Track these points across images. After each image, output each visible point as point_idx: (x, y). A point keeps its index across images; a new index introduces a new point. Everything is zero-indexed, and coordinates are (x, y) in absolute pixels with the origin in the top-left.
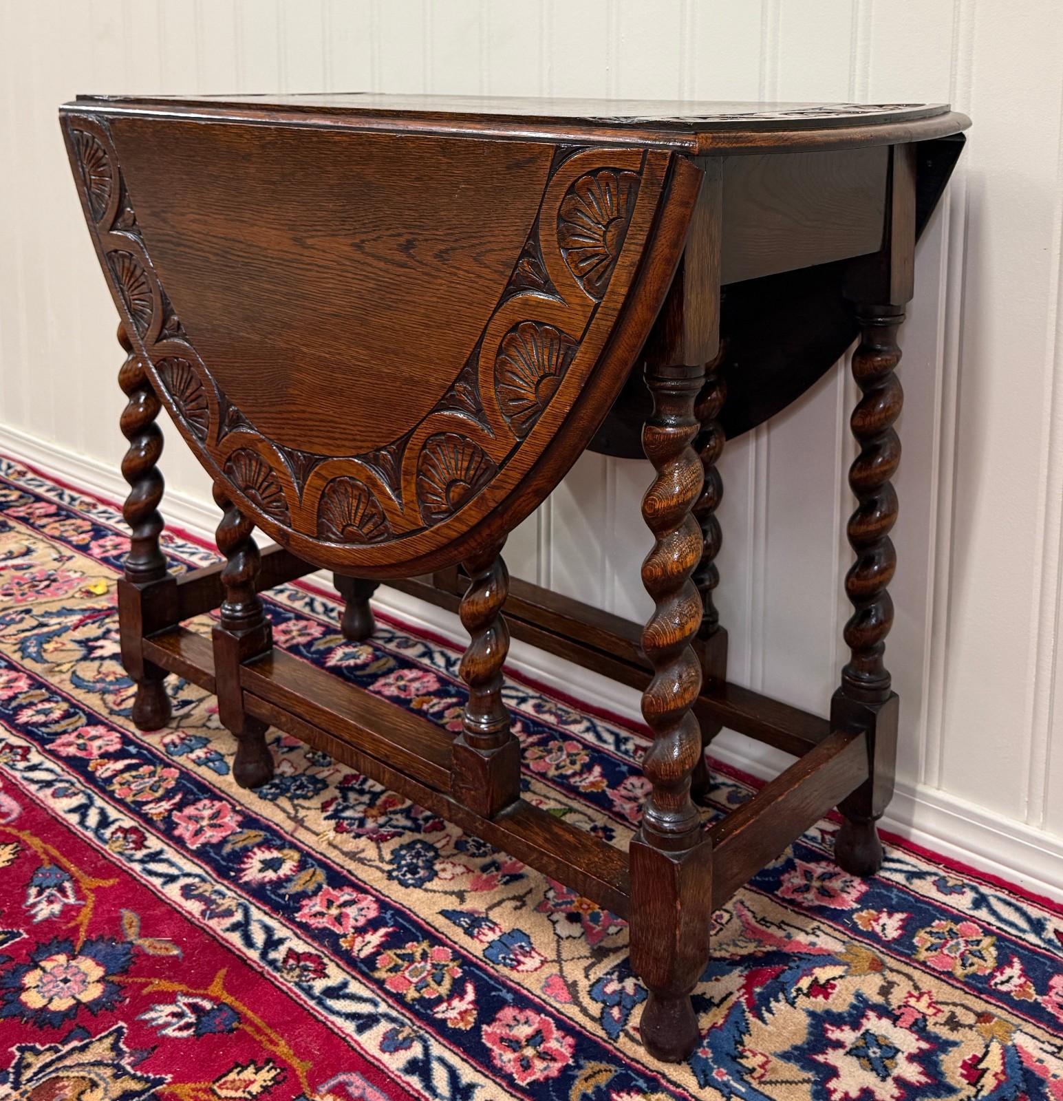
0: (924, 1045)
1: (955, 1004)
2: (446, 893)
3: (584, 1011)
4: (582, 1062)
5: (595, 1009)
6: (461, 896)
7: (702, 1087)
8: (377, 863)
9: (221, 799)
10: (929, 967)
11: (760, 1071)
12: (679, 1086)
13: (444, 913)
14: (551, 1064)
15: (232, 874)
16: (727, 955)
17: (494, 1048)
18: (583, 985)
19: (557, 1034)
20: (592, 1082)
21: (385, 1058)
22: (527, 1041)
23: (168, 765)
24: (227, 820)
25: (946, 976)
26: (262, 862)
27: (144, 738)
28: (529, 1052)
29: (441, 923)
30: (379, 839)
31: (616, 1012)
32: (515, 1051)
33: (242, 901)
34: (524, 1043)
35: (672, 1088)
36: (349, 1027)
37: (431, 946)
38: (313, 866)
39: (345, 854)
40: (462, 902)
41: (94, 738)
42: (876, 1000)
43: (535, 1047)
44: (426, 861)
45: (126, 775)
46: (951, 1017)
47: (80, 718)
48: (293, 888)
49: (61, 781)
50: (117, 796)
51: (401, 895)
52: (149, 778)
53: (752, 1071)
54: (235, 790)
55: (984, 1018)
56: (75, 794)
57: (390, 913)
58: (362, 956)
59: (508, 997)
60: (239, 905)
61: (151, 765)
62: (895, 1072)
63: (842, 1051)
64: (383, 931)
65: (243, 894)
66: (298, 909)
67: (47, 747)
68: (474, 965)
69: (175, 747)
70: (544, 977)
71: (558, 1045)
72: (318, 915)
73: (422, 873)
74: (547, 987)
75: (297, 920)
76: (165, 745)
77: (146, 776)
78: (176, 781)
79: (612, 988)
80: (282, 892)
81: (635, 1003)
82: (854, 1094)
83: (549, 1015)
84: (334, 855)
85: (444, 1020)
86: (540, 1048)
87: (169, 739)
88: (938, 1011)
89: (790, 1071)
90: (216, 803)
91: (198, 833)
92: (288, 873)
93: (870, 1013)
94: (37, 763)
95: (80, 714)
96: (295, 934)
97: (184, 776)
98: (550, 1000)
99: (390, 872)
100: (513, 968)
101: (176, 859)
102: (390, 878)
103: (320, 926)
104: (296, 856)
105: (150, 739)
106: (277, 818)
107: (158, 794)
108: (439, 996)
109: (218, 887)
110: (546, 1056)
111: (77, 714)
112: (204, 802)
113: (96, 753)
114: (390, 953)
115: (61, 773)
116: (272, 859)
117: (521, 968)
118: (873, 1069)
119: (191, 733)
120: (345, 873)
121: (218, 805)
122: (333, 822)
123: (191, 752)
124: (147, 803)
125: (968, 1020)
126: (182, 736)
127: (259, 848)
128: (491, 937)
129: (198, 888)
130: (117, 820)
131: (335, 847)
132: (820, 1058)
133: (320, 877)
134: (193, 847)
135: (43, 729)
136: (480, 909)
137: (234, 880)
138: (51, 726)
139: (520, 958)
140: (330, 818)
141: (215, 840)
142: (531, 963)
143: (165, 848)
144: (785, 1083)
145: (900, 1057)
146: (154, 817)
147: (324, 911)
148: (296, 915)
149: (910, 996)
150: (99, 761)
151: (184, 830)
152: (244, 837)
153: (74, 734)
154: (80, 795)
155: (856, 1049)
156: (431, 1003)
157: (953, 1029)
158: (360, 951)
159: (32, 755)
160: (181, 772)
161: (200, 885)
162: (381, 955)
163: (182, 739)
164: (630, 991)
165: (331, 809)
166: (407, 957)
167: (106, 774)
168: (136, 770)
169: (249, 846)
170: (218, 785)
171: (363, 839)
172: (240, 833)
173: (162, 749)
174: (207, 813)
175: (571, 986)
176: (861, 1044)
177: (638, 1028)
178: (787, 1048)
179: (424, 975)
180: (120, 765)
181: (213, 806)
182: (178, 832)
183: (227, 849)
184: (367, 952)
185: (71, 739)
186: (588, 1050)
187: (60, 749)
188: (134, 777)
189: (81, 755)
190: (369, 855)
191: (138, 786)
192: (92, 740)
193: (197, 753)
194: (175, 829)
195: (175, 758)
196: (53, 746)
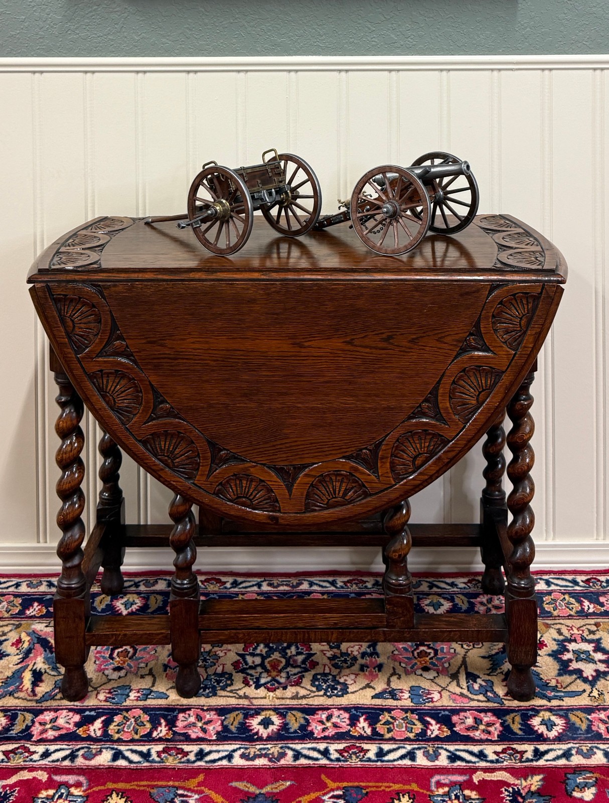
0: (593, 645)
1: (585, 625)
2: (362, 689)
3: (478, 701)
4: (504, 718)
5: (481, 697)
6: (368, 686)
7: (550, 702)
8: (313, 694)
9: (189, 709)
10: (562, 617)
11: (559, 685)
12: (544, 706)
13: (373, 697)
14: (495, 726)
15: (256, 737)
16: (497, 651)
17: (469, 734)
18: (465, 692)
19: (482, 715)
20: (516, 723)
21: (437, 763)
22: (476, 723)
23: (128, 710)
24: (208, 716)
25: (570, 617)
26: (260, 724)
27: (85, 704)
28: (482, 727)
29: (378, 702)
30: (298, 683)
31: (489, 694)
32: (477, 730)
33: (280, 746)
34: (476, 726)
35: (542, 708)
36: (407, 762)
37: (390, 713)
38: (287, 712)
39: (292, 698)
40: (374, 688)
41: (54, 720)
42: (561, 638)
43: (482, 724)
44: (332, 681)
45: (111, 727)
46: (589, 630)
47: (23, 715)
48: (294, 726)
49: (78, 750)
50: (126, 739)
51: (344, 701)
52: (127, 721)
53: (557, 686)
54: (185, 701)
55: (597, 625)
56: (101, 751)
57: (353, 710)
58: (370, 734)
59: (447, 713)
60: (281, 748)
61: (117, 714)
62: (596, 659)
63: (574, 662)
64: (362, 719)
65: (275, 743)
66: (312, 733)
67: (34, 739)
68: (416, 710)
69: (114, 699)
70: (448, 698)
71: (487, 718)
72: (324, 730)
73: (339, 687)
74: (454, 701)
75: (319, 737)
76: (106, 701)
77: (125, 721)
78: (146, 714)
79: (476, 687)
80: (292, 730)
81: (491, 687)
82: (594, 674)
83: (469, 710)
84: (288, 702)
85: (437, 736)
86: (483, 723)
87: (102, 696)
88: (583, 631)
89: (567, 679)
90: (187, 712)
91: (204, 730)
92: (281, 721)
93: (566, 644)
94: (44, 750)
95: (19, 712)
96: (328, 743)
97: (145, 710)
98: (462, 705)
99: (325, 694)
100: (432, 702)
101: (214, 748)
102: (330, 697)
103: (333, 733)
104: (271, 713)
105: (91, 702)
106: (233, 702)
107: (148, 726)
108: (422, 729)
109: (258, 747)
110: (489, 725)
111: (17, 714)
112: (181, 716)
113: (71, 726)
114: (378, 725)
115: (70, 747)
116: (262, 720)
117: (434, 700)
118: (590, 662)
119: (111, 687)
120: (307, 706)
121: (191, 713)
122: (262, 688)
123: (128, 696)
124: (150, 733)
125: (594, 628)
126: (107, 691)
127: (247, 719)
128: (407, 695)
129: (249, 753)
130: (149, 750)
131: (283, 698)
132: (571, 668)
133: (299, 715)
134: (214, 738)
135: (12, 732)
136: (385, 686)
137: (260, 739)
138: (13, 728)
139: (429, 696)
140: (258, 687)
141: (219, 729)
142: (436, 696)
143: (200, 746)
144: (570, 683)
145: (591, 653)
146: (167, 737)
147: (324, 726)
148: (315, 736)
149: (569, 630)
150: (81, 729)
151: (194, 733)
152: (232, 719)
153: (37, 724)
154: (104, 750)
155: (577, 658)
156: (423, 733)
157: (594, 634)
158: (365, 732)
159: (33, 748)
160: (141, 709)
161: (248, 751)
162: (376, 728)
163: (110, 693)
164: (484, 684)
165: (251, 683)
166: (387, 723)
167: (99, 733)
168: (113, 721)
169: (241, 721)
170: (173, 704)
171: (289, 687)
172: (226, 718)
173: (108, 704)
174: (192, 719)
175: (462, 695)
176: (576, 656)
177: (506, 695)
178: (557, 672)
179: (404, 725)
180: (98, 724)
181: (189, 715)
182: (193, 736)
183: (233, 729)
184: (369, 731)
185: (41, 728)
186: (500, 713)
187: (44, 736)
188: (118, 725)
189: (63, 732)
190: (302, 692)
191: (129, 727)
192: (55, 721)
193: (133, 695)
194: (190, 735)
195: (124, 704)
196: (37, 737)
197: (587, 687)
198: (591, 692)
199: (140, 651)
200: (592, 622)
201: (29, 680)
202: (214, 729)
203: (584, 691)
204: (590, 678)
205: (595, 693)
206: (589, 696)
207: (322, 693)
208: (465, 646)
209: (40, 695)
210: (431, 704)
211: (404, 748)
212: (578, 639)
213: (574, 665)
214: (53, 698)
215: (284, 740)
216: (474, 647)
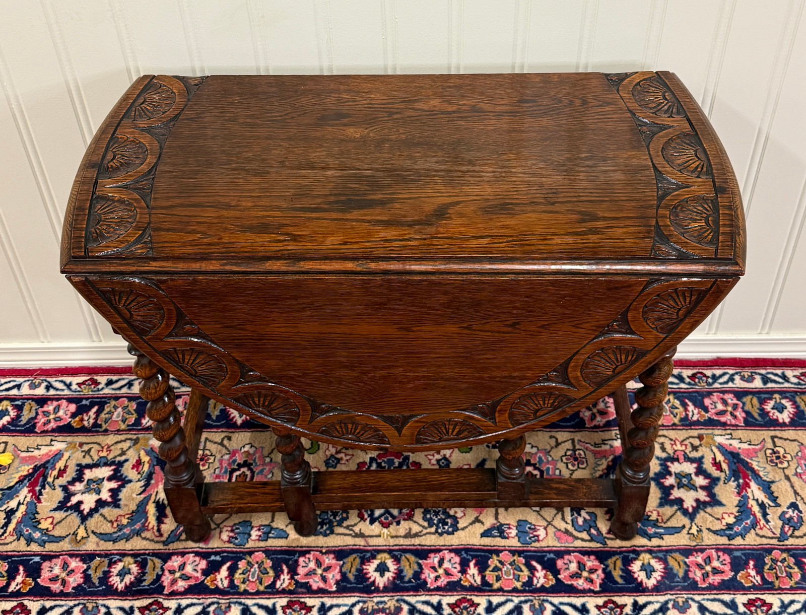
0: (695, 465)
1: (687, 438)
2: (471, 524)
3: (583, 540)
4: (606, 563)
5: (584, 535)
6: (477, 520)
7: (650, 540)
8: (425, 531)
9: (308, 552)
10: (666, 426)
11: (660, 518)
12: (644, 546)
13: (482, 535)
14: (597, 573)
15: (373, 587)
17: (573, 582)
18: (570, 528)
19: (586, 558)
20: (617, 568)
22: (579, 569)
23: (251, 553)
24: (327, 561)
26: (376, 570)
27: (209, 546)
28: (585, 574)
29: (487, 541)
30: (410, 517)
31: (593, 531)
32: (580, 577)
33: (396, 598)
34: (579, 572)
35: (643, 549)
37: (498, 556)
38: (401, 555)
39: (406, 536)
40: (483, 523)
41: (182, 567)
42: (664, 455)
43: (585, 570)
44: (443, 514)
45: (237, 575)
46: (692, 445)
47: (152, 560)
48: (408, 573)
49: (209, 606)
50: (252, 591)
51: (456, 540)
52: (251, 568)
53: (657, 520)
54: (305, 541)
55: (700, 437)
56: (229, 607)
57: (463, 553)
58: (479, 583)
59: (552, 556)
60: (397, 601)
61: (241, 559)
62: (697, 485)
63: (676, 489)
64: (472, 564)
65: (391, 594)
66: (425, 582)
67: (166, 592)
68: (523, 551)
69: (236, 539)
70: (553, 535)
71: (591, 562)
72: (437, 578)
73: (449, 521)
74: (559, 539)
75: (432, 587)
76: (229, 542)
77: (249, 568)
78: (269, 558)
79: (580, 521)
80: (406, 579)
81: (595, 522)
82: (694, 504)
83: (574, 552)
84: (402, 541)
85: (543, 586)
86: (587, 569)
87: (225, 536)
88: (686, 445)
89: (668, 510)
90: (307, 556)
91: (324, 579)
92: (396, 567)
93: (669, 464)
94: (176, 606)
95: (149, 557)
96: (440, 595)
97: (268, 552)
98: (567, 545)
99: (436, 532)
100: (538, 541)
101: (335, 601)
102: (441, 534)
103: (445, 583)
104: (386, 555)
105: (215, 544)
106: (349, 541)
107: (271, 573)
108: (529, 577)
109: (376, 600)
110: (592, 571)
111: (146, 559)
112: (301, 559)
113: (199, 575)
114: (487, 573)
115: (201, 601)
116: (378, 566)
117: (541, 538)
118: (691, 489)
119: (232, 524)
120: (419, 547)
121: (311, 556)
122: (377, 523)
123: (250, 535)
124: (274, 583)
125: (696, 442)
126: (229, 529)
127: (364, 564)
128: (514, 532)
129: (368, 608)
130: (274, 604)
131: (397, 537)
132: (672, 497)
133: (412, 558)
134: (334, 588)
135: (144, 584)
136: (494, 521)
137: (377, 590)
138: (145, 578)
139: (535, 533)
140: (372, 522)
141: (338, 577)
142: (541, 533)
143: (321, 600)
144: (671, 517)
145: (693, 476)
146: (290, 588)
147: (437, 574)
148: (429, 586)
149: (672, 445)
150: (208, 578)
151: (316, 583)
152: (349, 564)
153: (167, 573)
154: (232, 605)
155: (678, 484)
156: (530, 582)
157: (697, 451)
158: (475, 581)
159: (166, 603)
160: (263, 552)
161: (366, 606)
162: (485, 576)
163: (232, 531)
164: (588, 517)
165: (366, 516)
166: (496, 569)
167: (226, 583)
168: (238, 568)
169: (358, 567)
170: (294, 545)
171: (402, 522)
172: (344, 563)
173: (231, 545)
174: (312, 565)
175: (567, 532)
176: (678, 480)
177: (609, 532)
178: (658, 501)
179: (512, 571)
180: (224, 572)
181: (309, 558)
182: (315, 587)
183: (351, 577)
184: (478, 580)
185: (171, 577)
186: (602, 556)
187: (175, 588)
188: (243, 573)
189: (192, 582)
190: (416, 529)
191: (253, 577)
192: (183, 569)
193: (255, 534)
194: (311, 586)
195: (247, 546)
196: (168, 589)
197: (686, 521)
198: (690, 528)
199: (258, 474)
200: (695, 433)
201: (154, 514)
202: (333, 576)
203: (684, 527)
204: (690, 510)
205: (694, 530)
206: (688, 533)
207: (433, 530)
208: (570, 466)
209: (166, 535)
210: (536, 544)
211: (512, 601)
212: (681, 458)
213: (676, 493)
214: (178, 539)
215: (399, 592)
216: (578, 467)
